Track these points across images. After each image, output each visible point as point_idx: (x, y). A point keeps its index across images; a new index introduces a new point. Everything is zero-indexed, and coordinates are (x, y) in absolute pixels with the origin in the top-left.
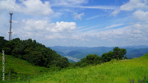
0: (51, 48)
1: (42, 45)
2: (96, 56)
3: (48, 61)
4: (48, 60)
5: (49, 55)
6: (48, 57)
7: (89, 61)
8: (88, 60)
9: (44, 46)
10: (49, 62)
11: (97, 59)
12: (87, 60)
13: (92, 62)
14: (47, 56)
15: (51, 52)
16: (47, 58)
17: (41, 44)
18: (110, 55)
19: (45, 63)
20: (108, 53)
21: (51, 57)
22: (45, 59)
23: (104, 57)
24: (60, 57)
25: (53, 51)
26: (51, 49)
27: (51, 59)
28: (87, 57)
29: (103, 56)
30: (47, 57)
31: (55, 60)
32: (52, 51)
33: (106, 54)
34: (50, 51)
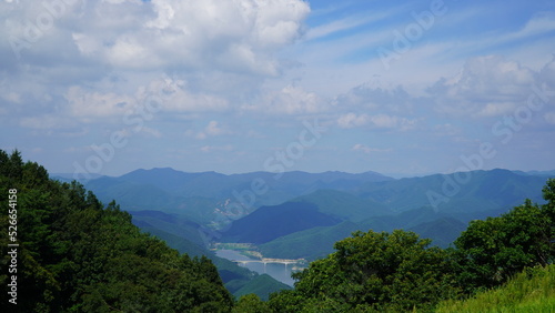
0: (88, 188)
1: (25, 160)
2: (410, 242)
3: (71, 290)
4: (65, 276)
5: (77, 238)
6: (69, 255)
7: (358, 287)
8: (348, 273)
9: (39, 173)
10: (74, 297)
11: (420, 272)
12: (340, 274)
13: (378, 292)
14: (61, 246)
15: (91, 213)
16: (60, 266)
17: (16, 156)
18: (518, 230)
19: (42, 300)
20: (508, 219)
21: (89, 254)
22: (41, 271)
23: (476, 250)
24: (157, 257)
25: (108, 212)
26: (92, 195)
27: (87, 274)
28: (342, 251)
29: (469, 241)
30: (57, 259)
31: (121, 277)
32: (98, 206)
33: (490, 228)
34: (78, 213)
